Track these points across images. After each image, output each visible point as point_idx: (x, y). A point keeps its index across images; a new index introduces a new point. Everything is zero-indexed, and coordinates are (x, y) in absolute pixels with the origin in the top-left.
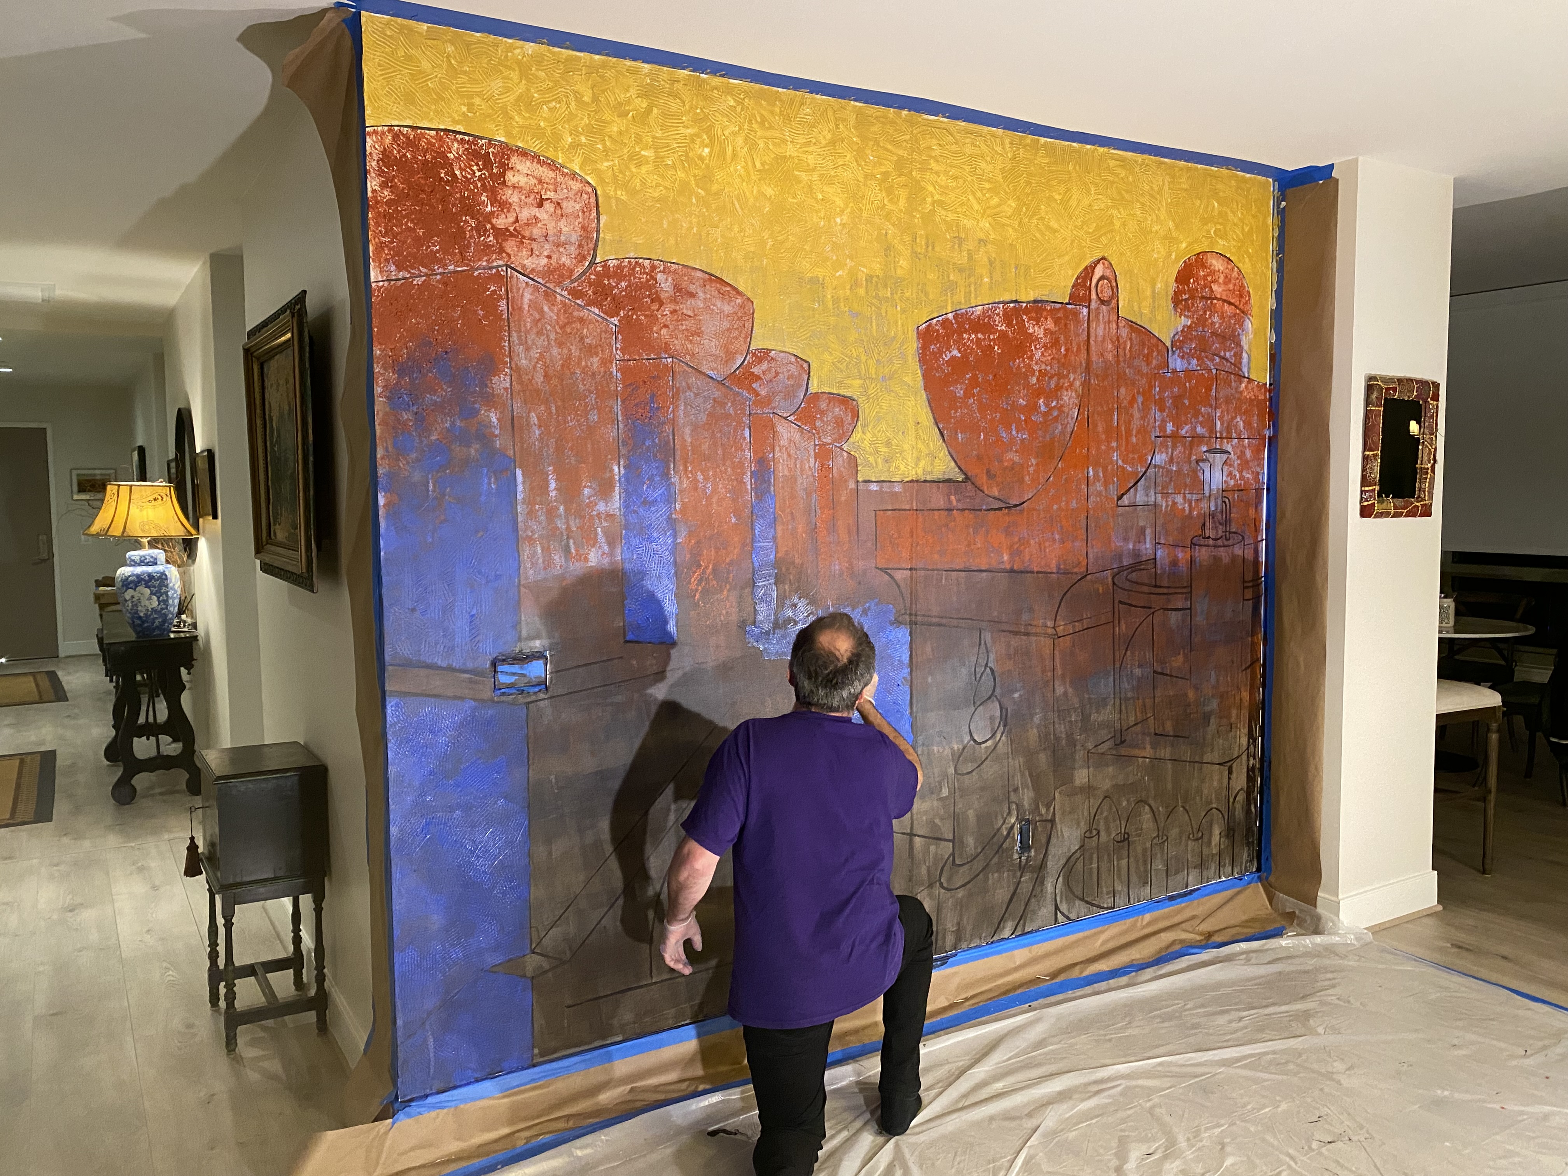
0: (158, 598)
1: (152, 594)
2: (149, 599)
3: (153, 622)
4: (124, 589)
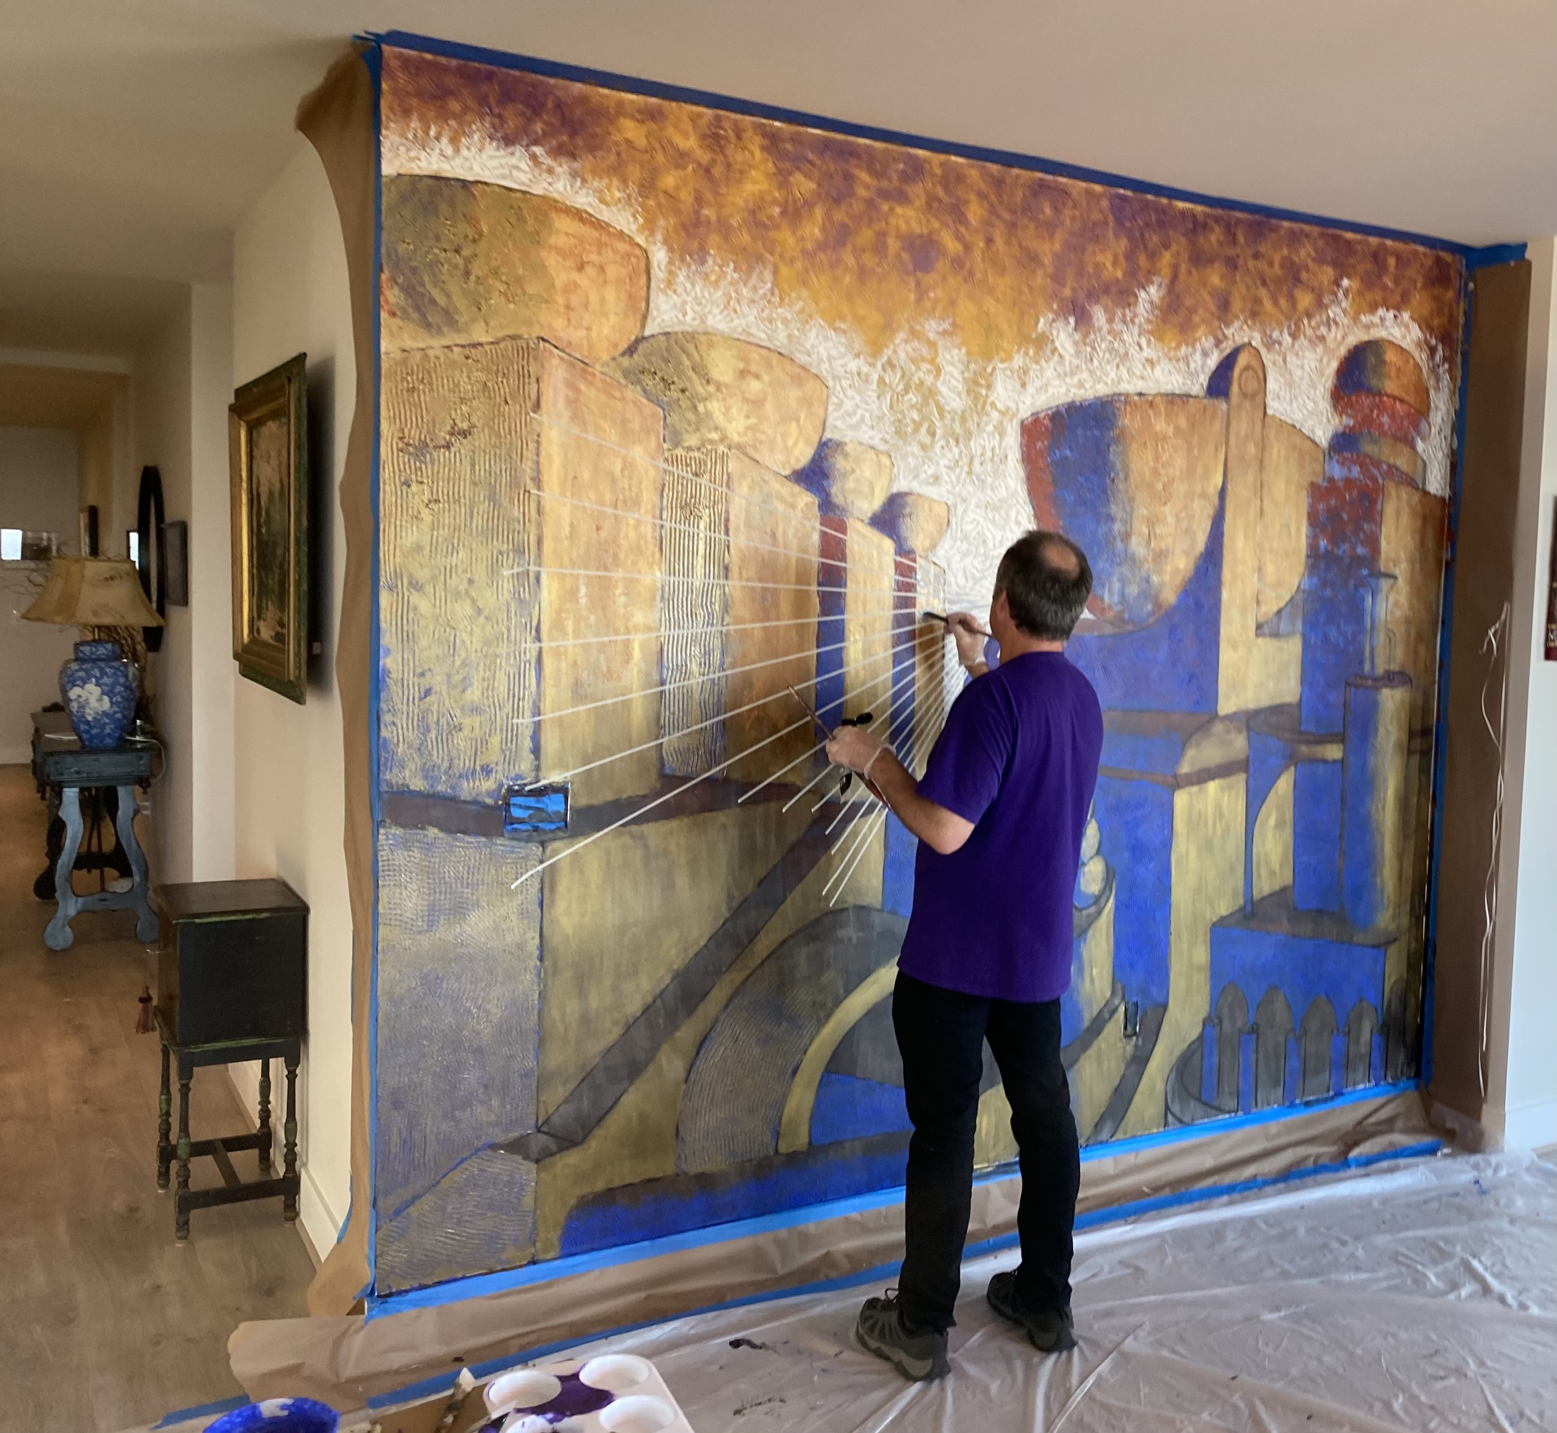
0: (111, 698)
1: (103, 693)
2: (100, 700)
3: (103, 727)
4: (69, 686)
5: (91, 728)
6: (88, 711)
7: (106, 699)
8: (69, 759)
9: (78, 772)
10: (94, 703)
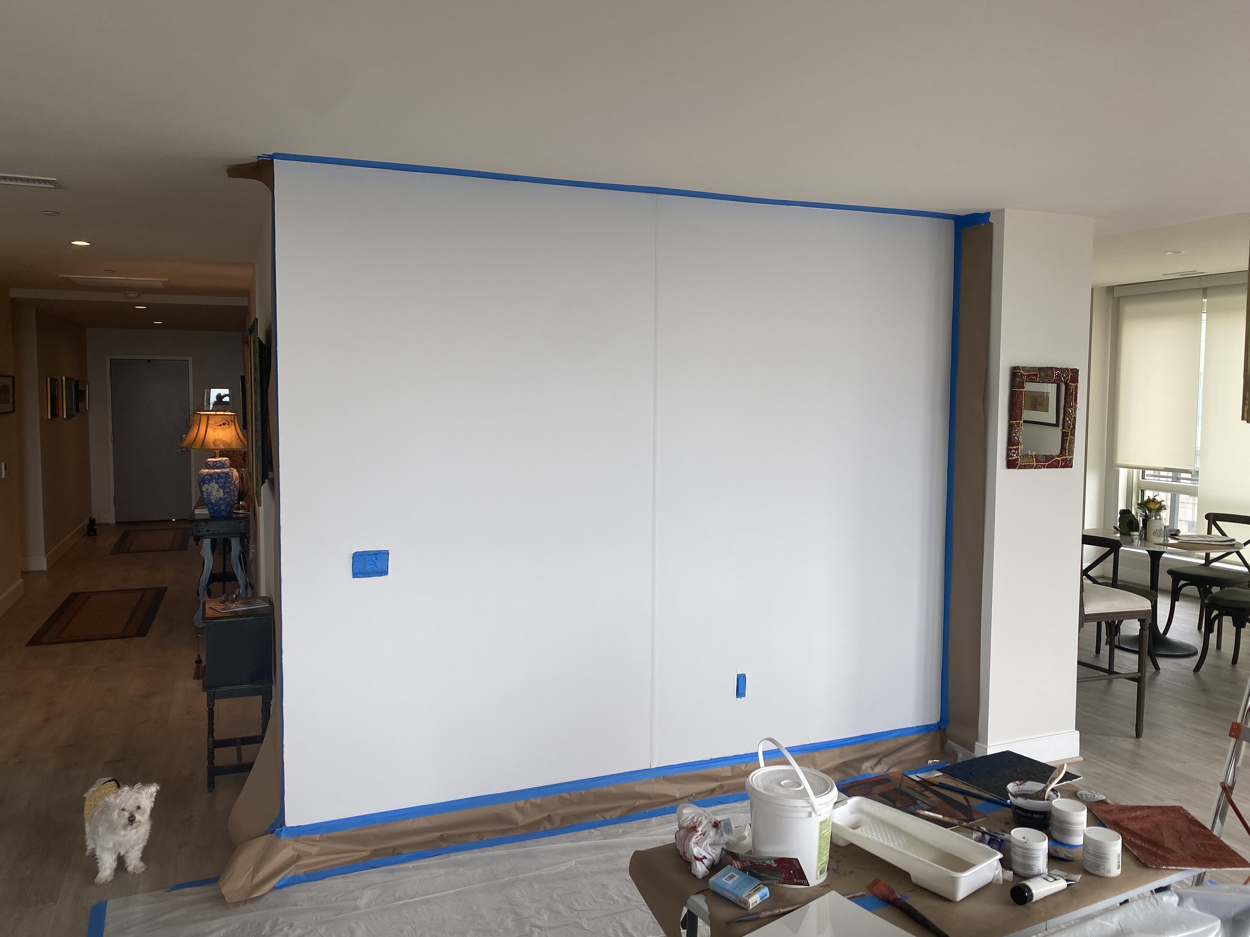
0: (224, 490)
1: (219, 488)
2: (218, 491)
3: (220, 507)
4: (202, 484)
5: (214, 506)
6: (212, 497)
7: (221, 490)
8: (203, 524)
9: (207, 531)
10: (215, 493)
